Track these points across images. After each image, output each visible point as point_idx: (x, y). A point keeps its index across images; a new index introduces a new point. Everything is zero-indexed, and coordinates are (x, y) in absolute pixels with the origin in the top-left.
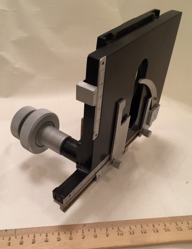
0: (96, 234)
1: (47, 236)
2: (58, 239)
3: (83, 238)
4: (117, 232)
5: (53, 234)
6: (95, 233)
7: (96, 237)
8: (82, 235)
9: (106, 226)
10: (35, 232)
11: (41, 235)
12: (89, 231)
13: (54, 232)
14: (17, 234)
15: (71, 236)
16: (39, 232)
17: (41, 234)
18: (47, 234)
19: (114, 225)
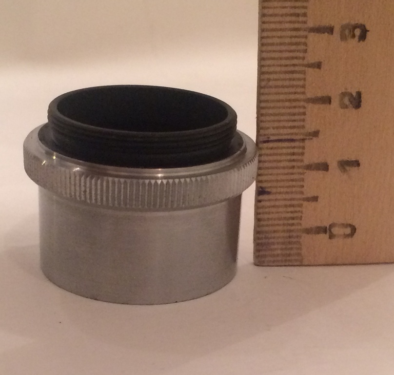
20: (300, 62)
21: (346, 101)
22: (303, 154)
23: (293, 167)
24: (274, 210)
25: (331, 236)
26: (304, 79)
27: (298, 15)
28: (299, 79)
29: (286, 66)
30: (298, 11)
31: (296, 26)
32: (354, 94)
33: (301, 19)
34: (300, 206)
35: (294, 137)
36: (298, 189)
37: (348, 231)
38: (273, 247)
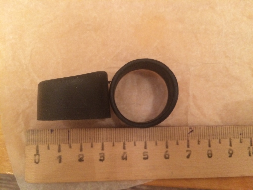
0: (211, 151)
1: (124, 148)
2: (144, 155)
3: (188, 157)
4: (249, 148)
5: (135, 145)
6: (209, 148)
7: (210, 155)
8: (187, 151)
9: (229, 135)
10: (103, 139)
11: (113, 145)
12: (199, 144)
13: (137, 141)
14: (72, 140)
15: (167, 152)
16: (110, 139)
17: (115, 143)
18: (124, 144)
19: (243, 134)
20: (93, 141)
21: (81, 156)
22: (64, 143)
23: (60, 141)
24: (45, 135)
25: (35, 155)
26: (88, 142)
27: (107, 139)
28: (88, 141)
29: (92, 136)
30: (108, 139)
31: (104, 139)
32: (83, 159)
33: (106, 140)
34: (46, 144)
35: (70, 140)
36: (52, 143)
37: (37, 161)
38: (33, 135)
